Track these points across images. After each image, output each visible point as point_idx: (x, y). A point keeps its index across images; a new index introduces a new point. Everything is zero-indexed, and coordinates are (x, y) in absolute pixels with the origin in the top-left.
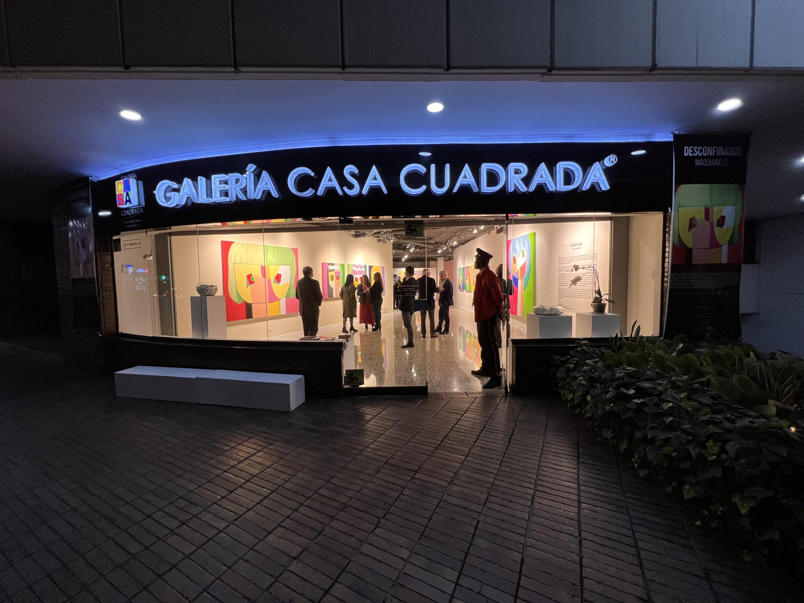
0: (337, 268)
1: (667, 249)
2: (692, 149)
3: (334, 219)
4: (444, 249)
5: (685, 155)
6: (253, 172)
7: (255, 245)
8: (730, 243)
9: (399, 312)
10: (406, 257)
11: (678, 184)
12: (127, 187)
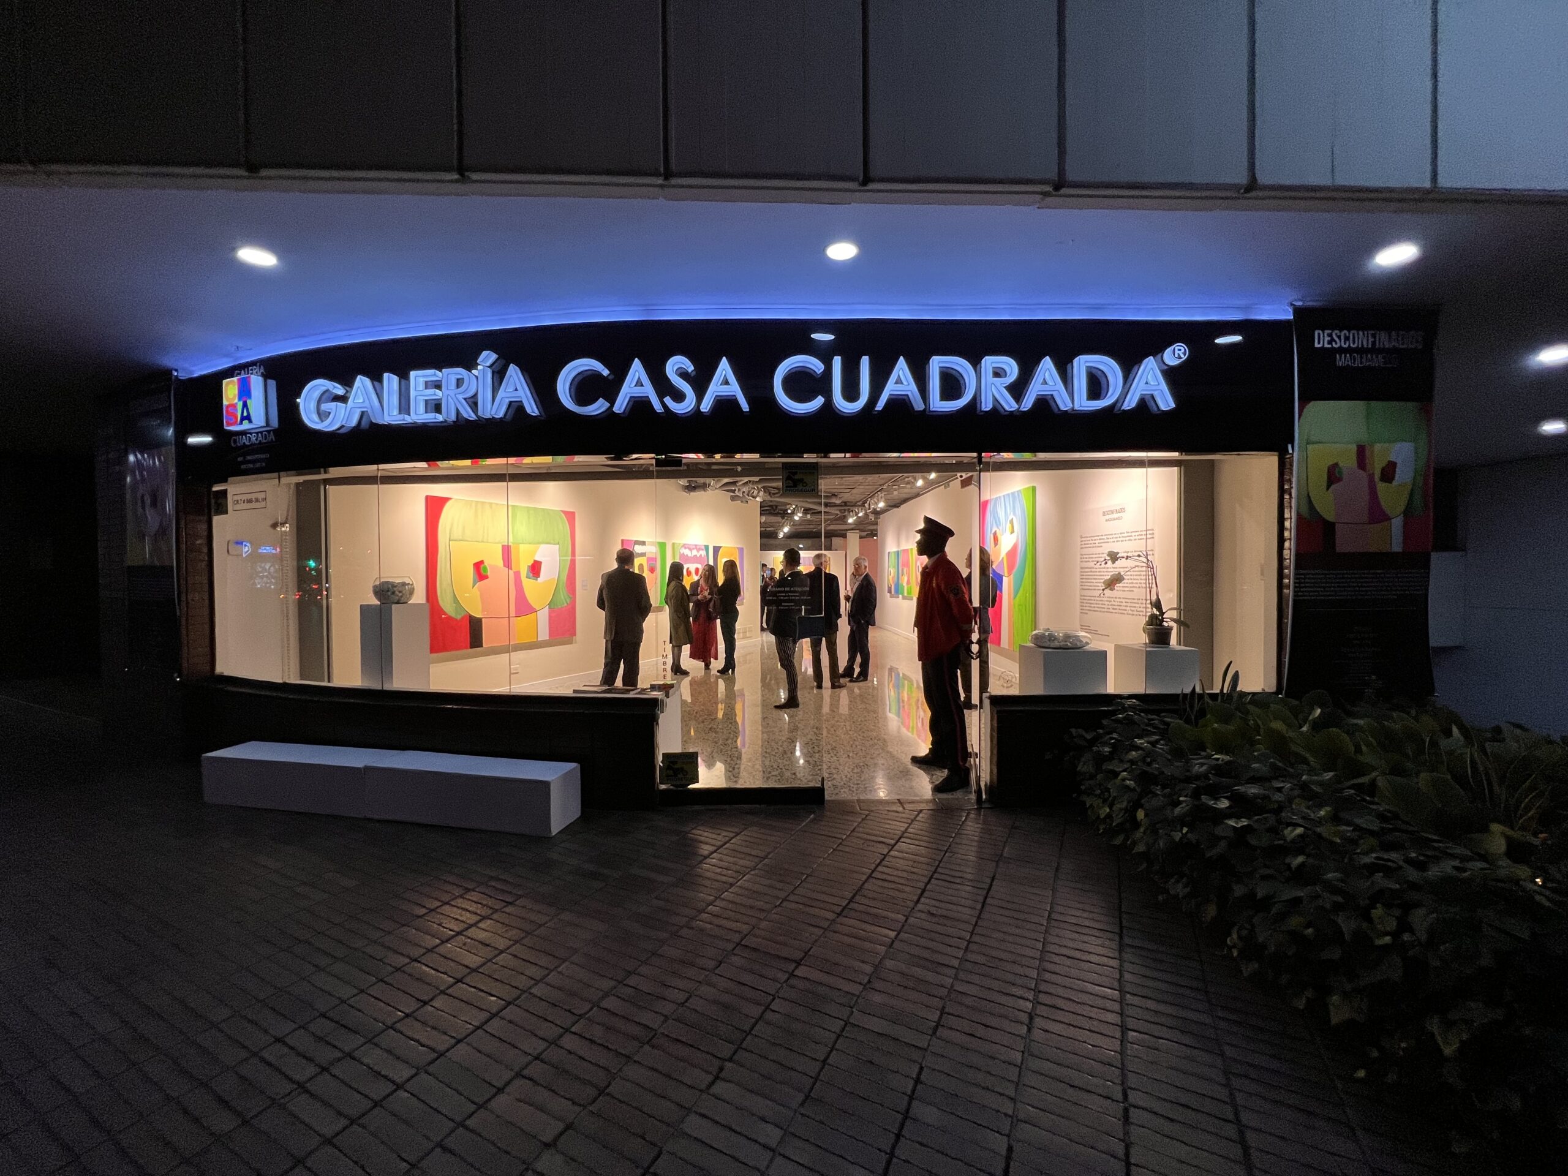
0: (650, 550)
1: (1287, 524)
2: (1330, 335)
3: (647, 458)
4: (860, 515)
5: (1317, 345)
6: (490, 367)
7: (491, 504)
8: (1407, 513)
9: (772, 638)
10: (786, 529)
11: (1305, 400)
12: (245, 392)
